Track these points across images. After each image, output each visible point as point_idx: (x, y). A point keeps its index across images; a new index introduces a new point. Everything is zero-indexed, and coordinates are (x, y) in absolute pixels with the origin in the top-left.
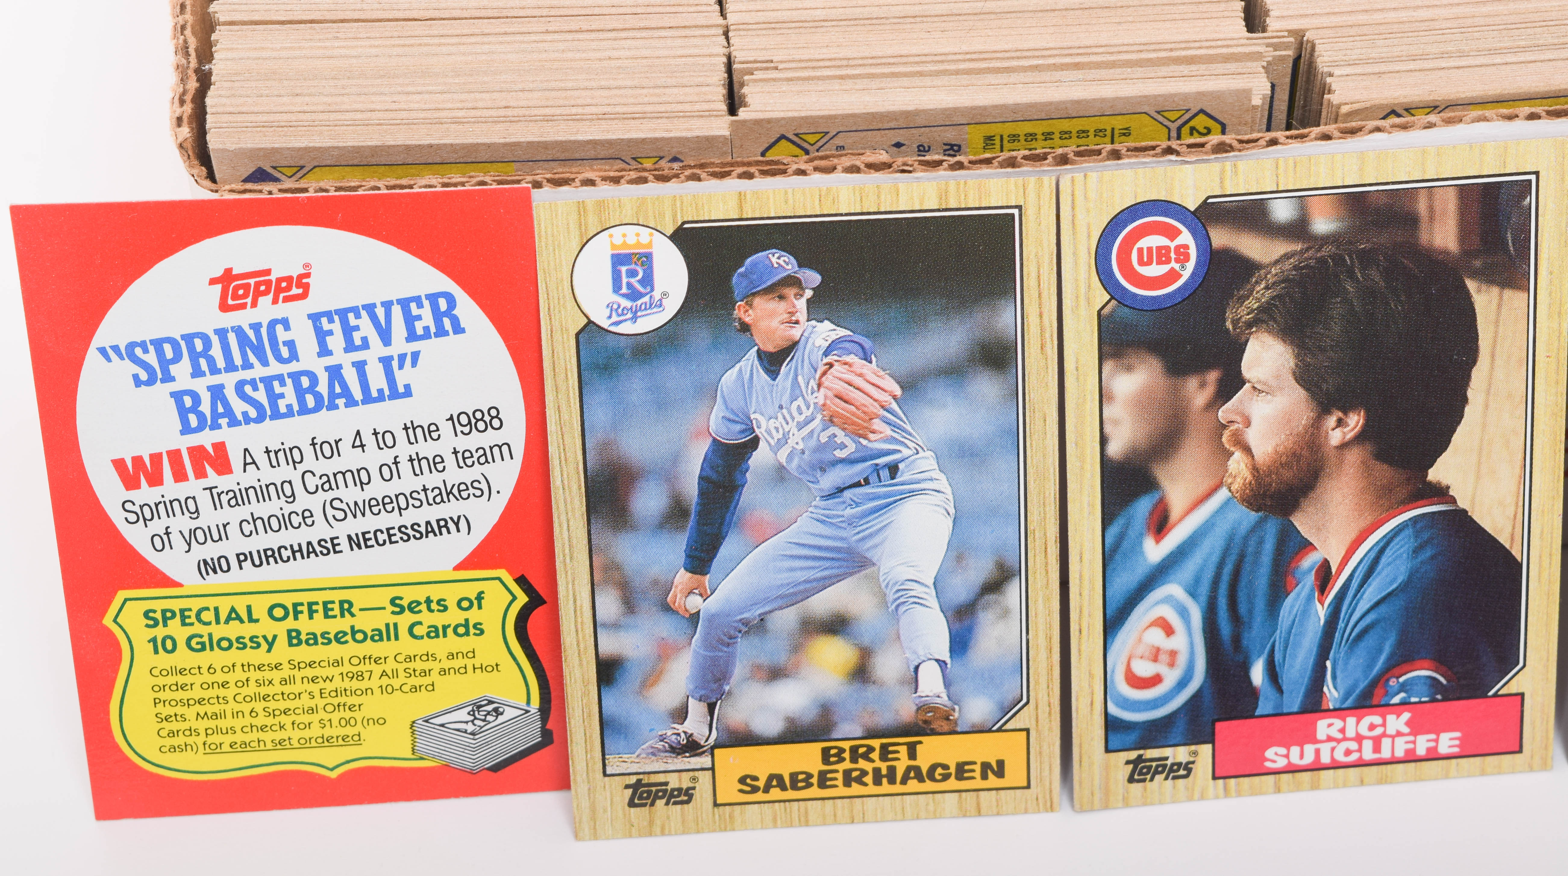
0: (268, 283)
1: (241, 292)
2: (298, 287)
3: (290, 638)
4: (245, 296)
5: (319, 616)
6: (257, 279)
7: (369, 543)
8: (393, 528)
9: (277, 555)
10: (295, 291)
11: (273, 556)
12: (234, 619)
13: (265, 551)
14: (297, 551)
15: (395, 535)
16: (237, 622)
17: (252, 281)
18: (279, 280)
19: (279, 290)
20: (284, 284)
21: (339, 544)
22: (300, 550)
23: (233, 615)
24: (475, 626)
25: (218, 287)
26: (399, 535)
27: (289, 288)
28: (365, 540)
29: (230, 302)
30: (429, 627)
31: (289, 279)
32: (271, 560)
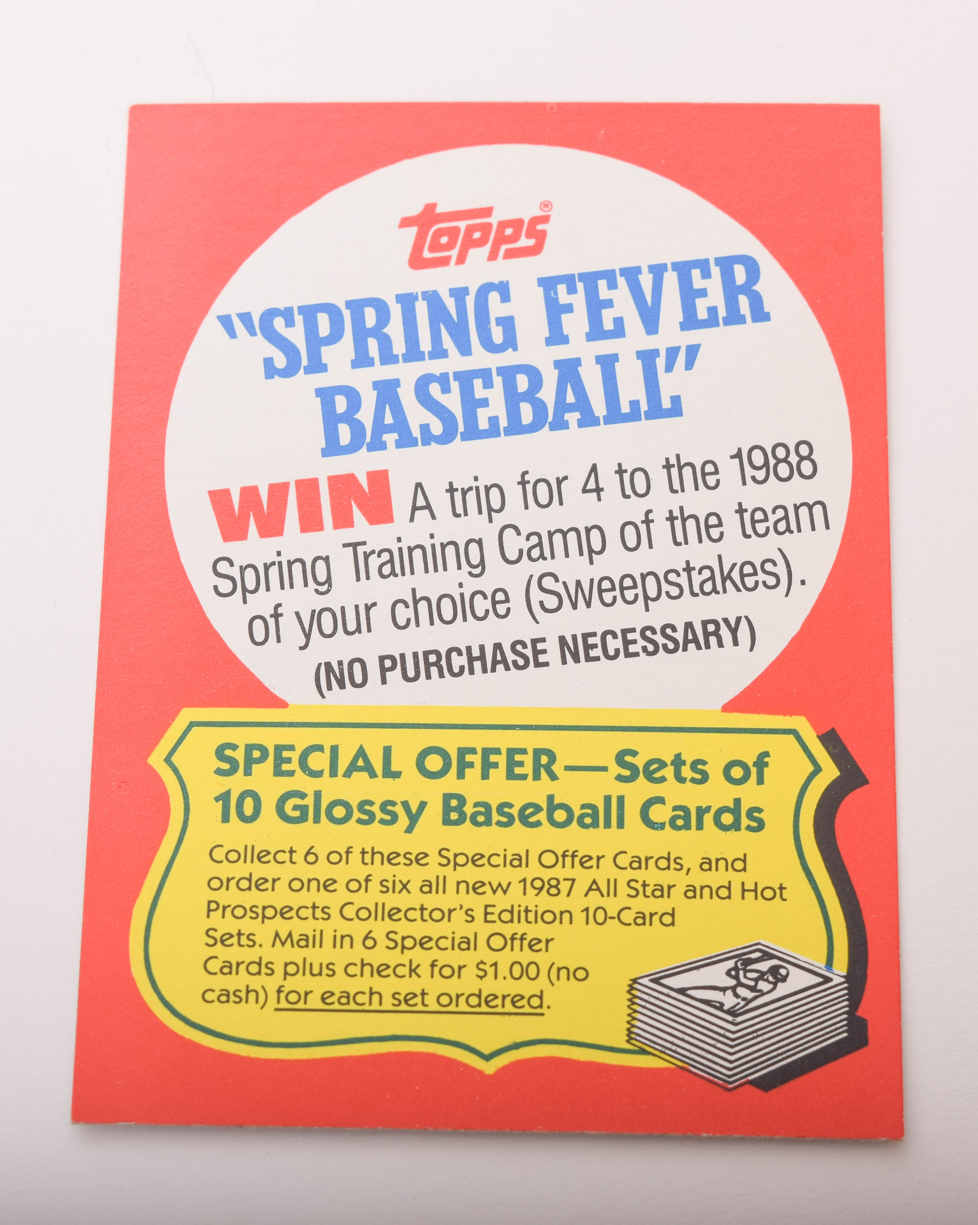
0: (486, 228)
1: (444, 240)
2: (528, 236)
3: (447, 809)
4: (450, 246)
5: (498, 774)
6: (471, 222)
7: (593, 653)
8: (633, 630)
9: (443, 663)
10: (524, 242)
11: (437, 664)
12: (360, 769)
13: (426, 654)
14: (477, 659)
15: (634, 642)
16: (365, 774)
17: (462, 225)
18: (503, 225)
19: (501, 239)
20: (509, 231)
21: (544, 651)
22: (482, 658)
23: (361, 763)
24: (750, 813)
25: (412, 232)
26: (641, 643)
27: (515, 238)
28: (588, 647)
29: (427, 254)
30: (675, 808)
31: (517, 224)
32: (434, 670)
